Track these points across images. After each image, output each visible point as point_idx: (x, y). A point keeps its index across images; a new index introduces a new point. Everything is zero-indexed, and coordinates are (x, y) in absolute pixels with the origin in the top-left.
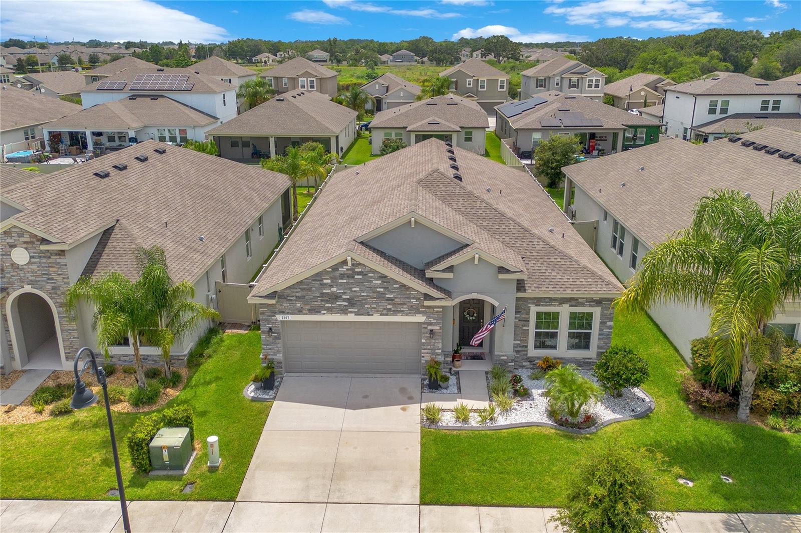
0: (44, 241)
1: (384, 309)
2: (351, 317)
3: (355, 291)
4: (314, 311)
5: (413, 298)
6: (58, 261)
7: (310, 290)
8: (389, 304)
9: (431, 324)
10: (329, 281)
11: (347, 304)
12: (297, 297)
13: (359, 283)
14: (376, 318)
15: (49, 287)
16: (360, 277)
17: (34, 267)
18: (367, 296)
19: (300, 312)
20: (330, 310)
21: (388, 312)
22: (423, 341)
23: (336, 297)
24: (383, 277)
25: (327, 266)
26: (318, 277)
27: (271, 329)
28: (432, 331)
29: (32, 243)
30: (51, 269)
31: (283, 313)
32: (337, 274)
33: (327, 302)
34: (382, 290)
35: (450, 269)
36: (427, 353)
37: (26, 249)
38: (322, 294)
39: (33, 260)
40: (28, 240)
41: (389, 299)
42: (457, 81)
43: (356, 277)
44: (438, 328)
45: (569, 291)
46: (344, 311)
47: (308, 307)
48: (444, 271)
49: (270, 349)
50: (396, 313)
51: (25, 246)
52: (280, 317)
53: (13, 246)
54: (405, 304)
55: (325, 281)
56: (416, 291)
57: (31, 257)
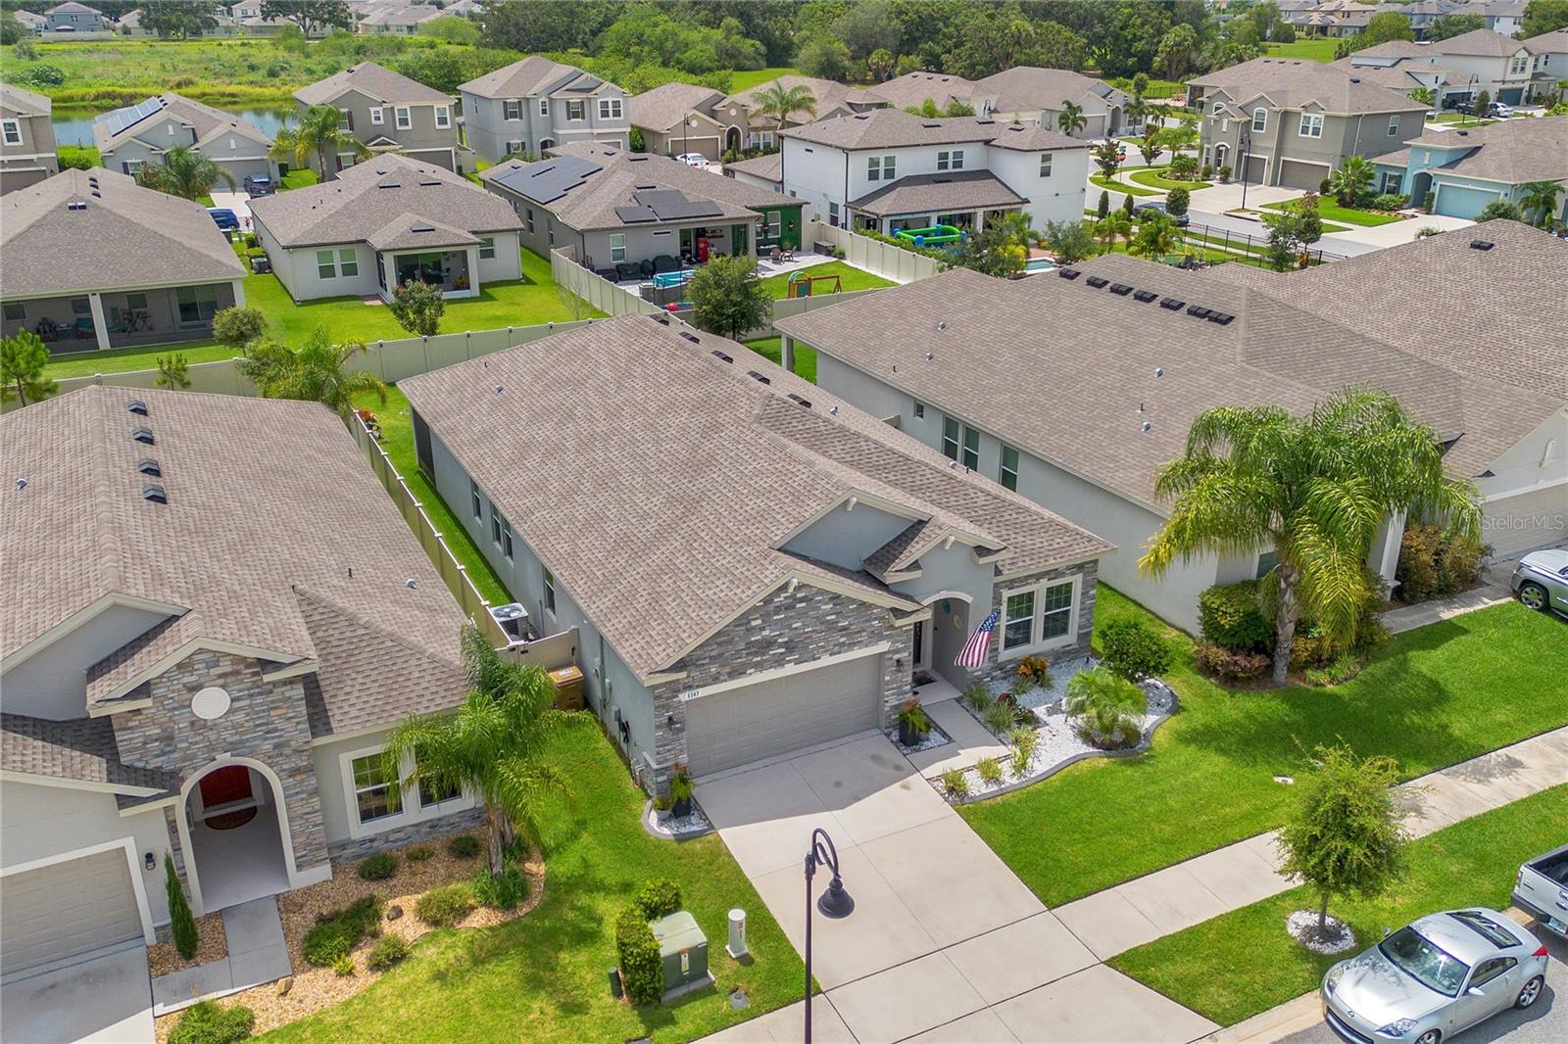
0: (266, 665)
1: (835, 646)
2: (790, 669)
3: (796, 628)
4: (737, 673)
5: (875, 619)
6: (287, 694)
7: (730, 642)
8: (842, 636)
9: (897, 651)
10: (759, 622)
11: (783, 650)
12: (711, 658)
13: (801, 615)
14: (826, 661)
15: (267, 746)
16: (804, 604)
17: (240, 717)
18: (813, 631)
19: (716, 679)
20: (760, 667)
21: (842, 647)
22: (887, 678)
23: (769, 643)
24: (835, 598)
25: (757, 601)
26: (743, 620)
27: (670, 719)
28: (898, 661)
29: (237, 673)
30: (273, 713)
31: (690, 687)
32: (771, 607)
33: (756, 654)
34: (833, 617)
35: (915, 566)
36: (893, 694)
37: (223, 687)
38: (750, 644)
39: (237, 704)
40: (229, 669)
41: (844, 629)
42: (350, 113)
43: (798, 606)
44: (906, 654)
45: (1052, 561)
46: (779, 662)
47: (727, 670)
48: (909, 568)
49: (669, 750)
50: (851, 646)
51: (221, 681)
52: (684, 697)
53: (195, 688)
54: (864, 631)
55: (753, 623)
56: (878, 607)
57: (233, 700)
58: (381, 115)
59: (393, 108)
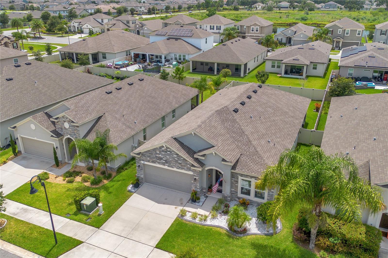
0: (73, 122)
1: (178, 167)
2: (166, 167)
3: (167, 158)
4: (153, 162)
5: (188, 165)
6: (77, 129)
7: (152, 154)
8: (180, 165)
9: (195, 176)
10: (158, 152)
11: (165, 162)
12: (148, 156)
13: (169, 155)
14: (175, 169)
15: (74, 137)
16: (169, 153)
17: (70, 129)
18: (172, 160)
19: (149, 161)
20: (159, 163)
21: (179, 168)
22: (192, 182)
23: (161, 159)
24: (177, 154)
25: (158, 146)
26: (155, 150)
27: (139, 166)
28: (195, 179)
29: (70, 121)
30: (75, 131)
31: (143, 160)
32: (161, 150)
33: (158, 160)
34: (177, 159)
35: (204, 155)
36: (194, 187)
37: (68, 123)
38: (156, 157)
39: (70, 127)
40: (69, 120)
41: (179, 163)
42: (333, 30)
43: (168, 152)
44: (198, 178)
46: (164, 164)
47: (151, 160)
48: (201, 156)
49: (139, 173)
50: (182, 169)
51: (68, 122)
52: (142, 162)
53: (65, 122)
54: (185, 166)
55: (157, 152)
56: (189, 162)
57: (70, 126)
58: (341, 32)
59: (345, 30)
